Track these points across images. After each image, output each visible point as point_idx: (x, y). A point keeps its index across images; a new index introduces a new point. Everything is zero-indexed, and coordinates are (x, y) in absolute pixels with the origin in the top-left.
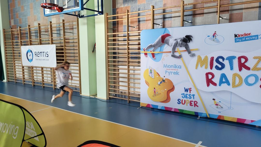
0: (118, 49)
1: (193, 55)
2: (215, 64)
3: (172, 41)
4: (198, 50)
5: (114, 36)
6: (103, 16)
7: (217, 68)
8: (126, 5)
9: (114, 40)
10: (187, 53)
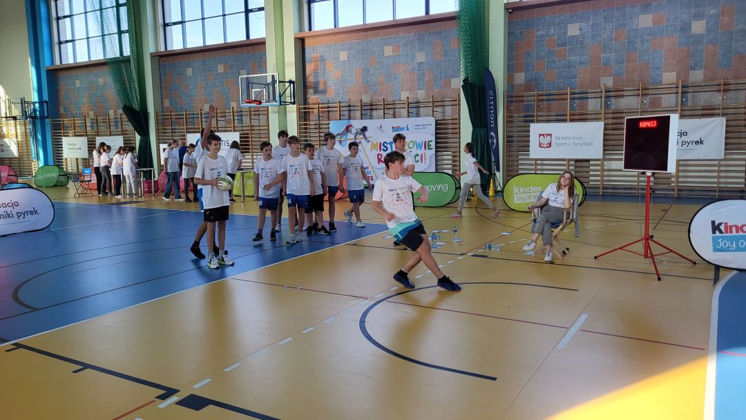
0: (310, 137)
1: (369, 141)
2: (382, 147)
3: (354, 131)
4: (371, 137)
5: (305, 125)
6: (295, 106)
7: (384, 150)
8: (316, 96)
9: (305, 129)
10: (364, 139)
